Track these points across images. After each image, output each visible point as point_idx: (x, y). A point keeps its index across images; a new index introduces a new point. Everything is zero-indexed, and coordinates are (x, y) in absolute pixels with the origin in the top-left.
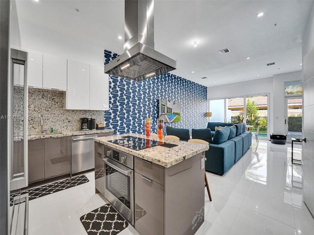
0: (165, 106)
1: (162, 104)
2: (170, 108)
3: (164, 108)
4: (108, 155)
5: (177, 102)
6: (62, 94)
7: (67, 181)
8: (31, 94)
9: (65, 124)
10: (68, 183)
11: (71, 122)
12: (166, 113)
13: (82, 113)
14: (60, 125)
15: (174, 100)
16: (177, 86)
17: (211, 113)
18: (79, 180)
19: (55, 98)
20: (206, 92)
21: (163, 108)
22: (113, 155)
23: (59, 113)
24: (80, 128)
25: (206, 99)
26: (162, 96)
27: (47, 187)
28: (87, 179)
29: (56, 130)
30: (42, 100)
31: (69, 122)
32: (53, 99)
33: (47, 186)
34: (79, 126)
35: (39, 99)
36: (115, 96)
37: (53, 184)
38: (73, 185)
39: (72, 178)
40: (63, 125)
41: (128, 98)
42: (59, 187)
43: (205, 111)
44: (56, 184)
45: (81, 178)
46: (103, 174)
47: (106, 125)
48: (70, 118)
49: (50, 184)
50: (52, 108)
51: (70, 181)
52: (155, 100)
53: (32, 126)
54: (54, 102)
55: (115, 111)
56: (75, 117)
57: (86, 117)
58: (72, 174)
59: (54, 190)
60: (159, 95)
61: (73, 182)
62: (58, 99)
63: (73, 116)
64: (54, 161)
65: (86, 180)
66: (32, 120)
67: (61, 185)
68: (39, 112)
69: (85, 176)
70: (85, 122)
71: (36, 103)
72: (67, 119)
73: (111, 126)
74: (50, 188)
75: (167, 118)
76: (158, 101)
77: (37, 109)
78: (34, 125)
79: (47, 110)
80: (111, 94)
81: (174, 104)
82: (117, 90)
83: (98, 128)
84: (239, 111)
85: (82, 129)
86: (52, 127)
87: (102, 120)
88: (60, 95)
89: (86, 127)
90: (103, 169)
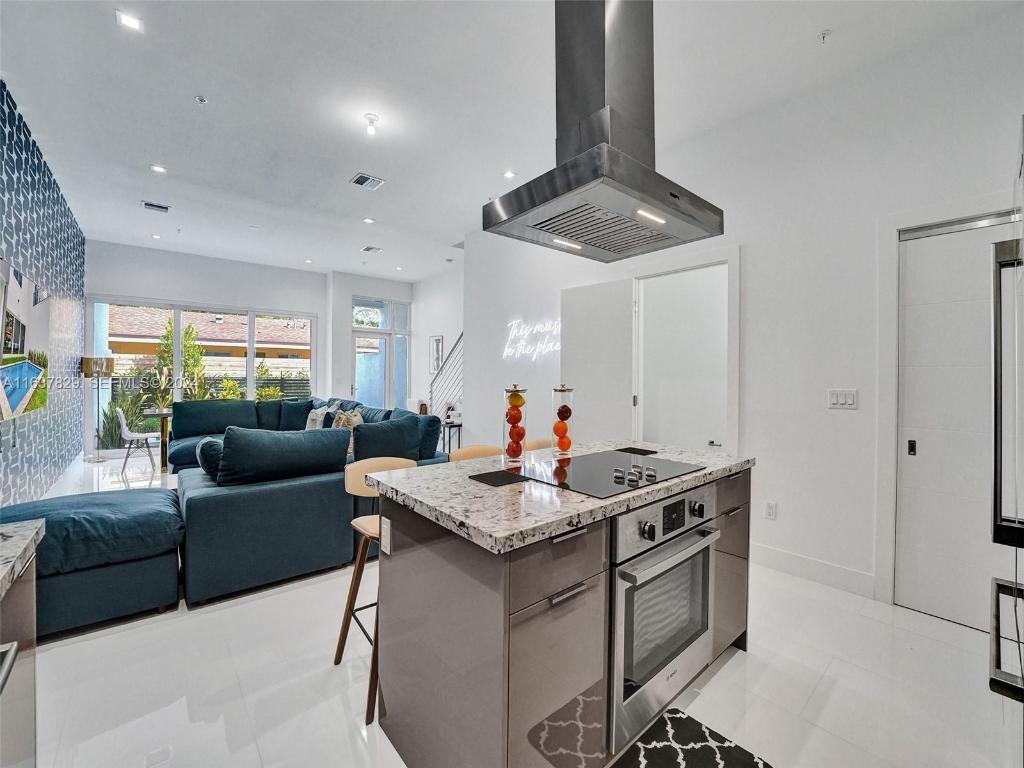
2: (18, 323)
22: (664, 526)
81: (35, 303)
84: (133, 356)
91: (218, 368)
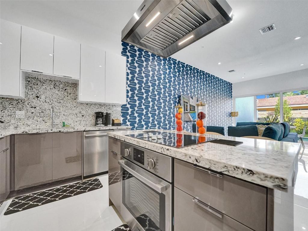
0: (187, 103)
1: (184, 101)
2: (193, 106)
3: (187, 106)
4: (126, 155)
5: (200, 99)
6: (75, 85)
7: (78, 185)
8: (42, 83)
9: (79, 119)
10: (78, 188)
11: (84, 116)
12: (188, 111)
13: (97, 107)
14: (72, 119)
15: (197, 96)
16: (200, 80)
17: (237, 112)
18: (91, 184)
19: (68, 88)
20: (231, 89)
21: (185, 106)
22: (134, 155)
23: (72, 106)
24: (95, 123)
25: (232, 97)
26: (183, 91)
27: (54, 191)
28: (101, 184)
29: (68, 124)
30: (54, 90)
31: (83, 116)
32: (65, 90)
33: (55, 189)
34: (93, 121)
35: (50, 89)
36: (133, 90)
37: (61, 188)
38: (84, 190)
39: (84, 181)
40: (77, 120)
41: (147, 92)
42: (68, 192)
43: (230, 111)
44: (65, 188)
45: (93, 182)
46: (119, 178)
47: (123, 121)
48: (83, 112)
49: (58, 187)
50: (65, 99)
51: (81, 185)
52: (177, 96)
53: (43, 119)
54: (66, 93)
55: (133, 107)
56: (89, 111)
57: (101, 111)
58: (84, 177)
59: (61, 196)
60: (181, 90)
61: (84, 186)
62: (71, 90)
63: (88, 110)
64: (69, 160)
65: (99, 185)
66: (42, 112)
67: (70, 190)
68: (50, 103)
69: (98, 180)
70: (100, 117)
71: (47, 93)
72: (80, 112)
73: (128, 123)
74: (57, 193)
75: (190, 116)
76: (179, 97)
77: (48, 100)
78: (44, 118)
79: (58, 101)
80: (129, 86)
81: (197, 101)
82: (135, 83)
83: (113, 124)
84: (267, 112)
85: (96, 124)
86: (64, 121)
87: (119, 115)
88: (73, 86)
89: (101, 123)
90: (119, 172)
91: (299, 114)
